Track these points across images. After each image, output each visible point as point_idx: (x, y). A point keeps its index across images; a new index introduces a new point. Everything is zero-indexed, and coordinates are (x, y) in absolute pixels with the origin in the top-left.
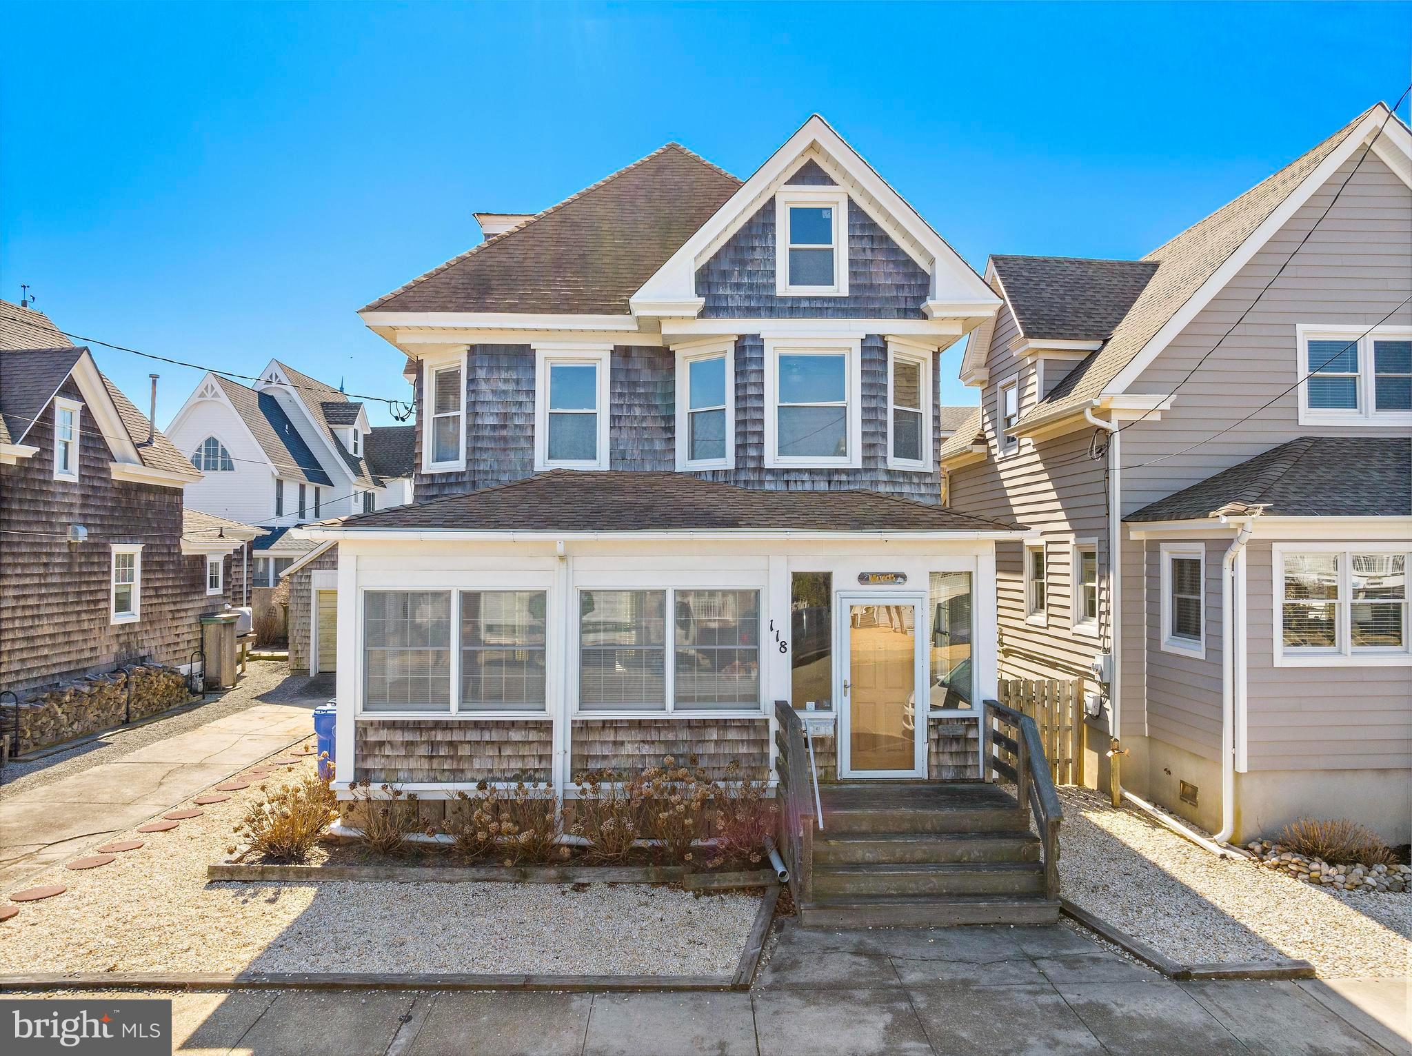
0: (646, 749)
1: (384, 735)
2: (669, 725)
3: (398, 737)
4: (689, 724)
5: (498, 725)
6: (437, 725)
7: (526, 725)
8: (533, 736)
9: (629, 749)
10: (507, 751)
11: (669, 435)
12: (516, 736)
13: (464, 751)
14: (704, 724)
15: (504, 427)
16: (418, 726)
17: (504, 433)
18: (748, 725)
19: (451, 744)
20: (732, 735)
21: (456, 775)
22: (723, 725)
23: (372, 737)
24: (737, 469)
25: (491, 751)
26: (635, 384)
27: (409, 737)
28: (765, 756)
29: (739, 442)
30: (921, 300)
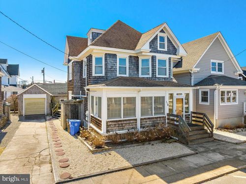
0: (150, 122)
1: (111, 123)
2: (153, 118)
3: (113, 123)
4: (156, 118)
5: (129, 120)
6: (119, 121)
7: (133, 120)
8: (134, 121)
9: (148, 122)
10: (130, 124)
11: (138, 71)
12: (132, 122)
13: (124, 125)
14: (158, 118)
15: (112, 68)
16: (116, 121)
18: (163, 117)
19: (122, 124)
20: (161, 119)
21: (123, 129)
22: (160, 117)
23: (109, 124)
24: (152, 77)
25: (128, 125)
26: (132, 62)
27: (115, 123)
28: (165, 122)
29: (152, 73)
30: (176, 52)
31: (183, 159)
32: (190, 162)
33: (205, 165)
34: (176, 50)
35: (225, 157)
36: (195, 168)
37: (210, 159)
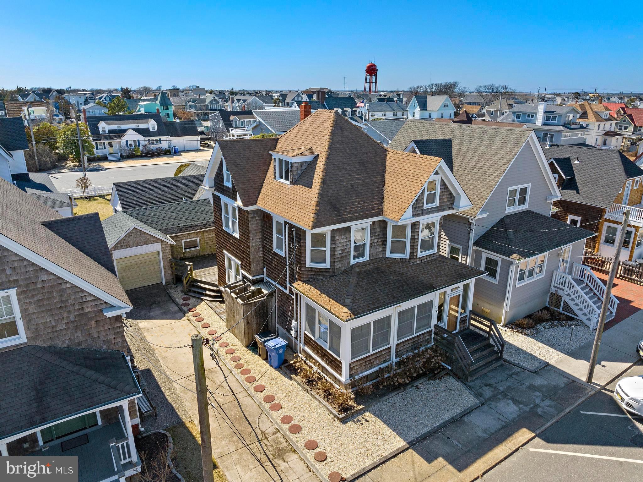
0: (409, 345)
1: (355, 364)
2: (414, 338)
3: (359, 363)
4: (418, 336)
5: (380, 351)
6: (367, 357)
7: (386, 349)
8: (387, 351)
9: (406, 346)
10: (382, 357)
11: (384, 246)
12: (383, 353)
13: (373, 361)
14: (420, 335)
15: (343, 253)
16: (363, 359)
17: (343, 255)
18: (428, 332)
19: (370, 360)
20: (425, 335)
21: (371, 368)
23: (353, 366)
24: (410, 259)
25: (378, 359)
27: (361, 362)
28: (431, 338)
29: (411, 251)
30: (452, 204)
31: (466, 419)
32: (477, 426)
33: (496, 432)
34: (453, 201)
35: (520, 409)
36: (485, 440)
37: (501, 417)
